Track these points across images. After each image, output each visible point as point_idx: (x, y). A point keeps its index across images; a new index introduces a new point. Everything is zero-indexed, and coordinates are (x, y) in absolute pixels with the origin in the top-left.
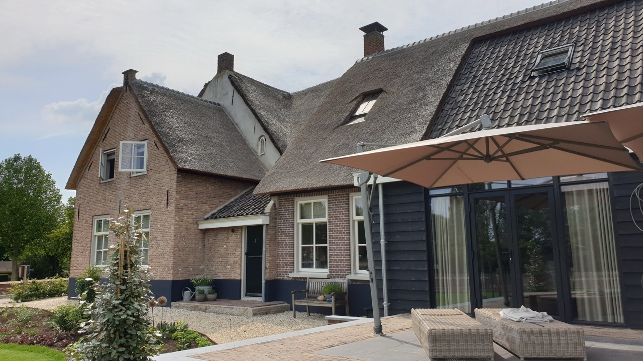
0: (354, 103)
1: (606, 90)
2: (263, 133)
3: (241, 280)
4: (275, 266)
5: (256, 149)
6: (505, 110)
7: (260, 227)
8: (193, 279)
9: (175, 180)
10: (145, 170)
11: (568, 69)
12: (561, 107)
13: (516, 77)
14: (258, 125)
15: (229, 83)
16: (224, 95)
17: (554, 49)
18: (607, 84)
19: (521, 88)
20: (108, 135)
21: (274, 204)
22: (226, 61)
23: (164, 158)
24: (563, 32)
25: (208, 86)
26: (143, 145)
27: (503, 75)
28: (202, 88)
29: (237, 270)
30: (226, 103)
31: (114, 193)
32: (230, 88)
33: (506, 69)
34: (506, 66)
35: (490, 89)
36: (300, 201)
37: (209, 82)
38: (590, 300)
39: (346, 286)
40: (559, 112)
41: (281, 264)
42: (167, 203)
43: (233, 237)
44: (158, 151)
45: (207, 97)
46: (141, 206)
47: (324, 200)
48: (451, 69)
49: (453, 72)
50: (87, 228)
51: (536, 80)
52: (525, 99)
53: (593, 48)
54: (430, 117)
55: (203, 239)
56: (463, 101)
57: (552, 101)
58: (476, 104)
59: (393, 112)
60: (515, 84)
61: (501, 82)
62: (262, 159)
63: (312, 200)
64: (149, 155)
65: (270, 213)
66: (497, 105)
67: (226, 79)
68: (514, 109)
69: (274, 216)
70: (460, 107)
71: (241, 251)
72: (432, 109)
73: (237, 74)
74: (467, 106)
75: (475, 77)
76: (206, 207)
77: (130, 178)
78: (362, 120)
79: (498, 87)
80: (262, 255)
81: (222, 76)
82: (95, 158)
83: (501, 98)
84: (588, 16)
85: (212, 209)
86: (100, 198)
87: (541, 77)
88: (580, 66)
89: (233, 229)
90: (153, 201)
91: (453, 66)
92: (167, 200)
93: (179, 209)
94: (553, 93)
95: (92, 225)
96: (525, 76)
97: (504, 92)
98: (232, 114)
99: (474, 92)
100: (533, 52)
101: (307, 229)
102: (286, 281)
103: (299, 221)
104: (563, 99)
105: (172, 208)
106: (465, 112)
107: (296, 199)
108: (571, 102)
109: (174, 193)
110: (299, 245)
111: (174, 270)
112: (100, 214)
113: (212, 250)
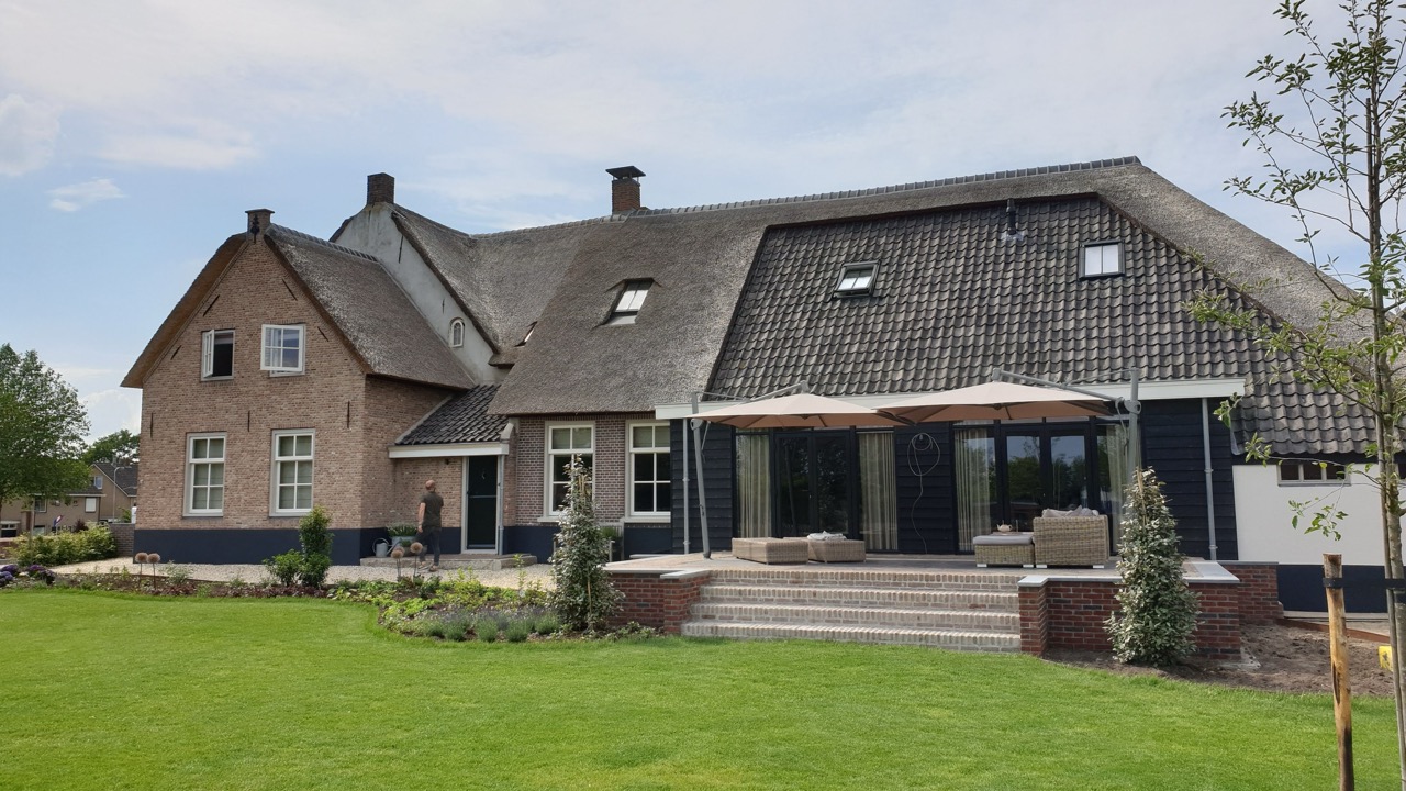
0: (615, 293)
1: (903, 330)
2: (459, 313)
3: (460, 528)
4: (515, 508)
5: (446, 338)
6: (805, 337)
7: (493, 459)
8: (390, 526)
9: (363, 389)
10: (300, 368)
11: (872, 297)
12: (861, 342)
13: (818, 295)
14: (450, 302)
15: (393, 226)
16: (383, 243)
17: (858, 264)
18: (906, 322)
19: (822, 312)
20: (214, 307)
21: (514, 429)
22: (381, 187)
23: (339, 356)
24: (870, 240)
25: (350, 226)
26: (297, 331)
27: (803, 288)
28: (340, 226)
29: (456, 515)
30: (387, 257)
31: (235, 399)
32: (395, 236)
33: (807, 281)
34: (807, 277)
35: (788, 306)
36: (551, 427)
37: (352, 218)
38: (874, 536)
39: (621, 530)
40: (859, 349)
41: (523, 506)
42: (348, 421)
43: (446, 470)
44: (327, 343)
45: (349, 242)
46: (295, 422)
47: (591, 425)
48: (742, 269)
49: (746, 273)
50: (174, 451)
51: (839, 302)
52: (826, 326)
53: (897, 272)
54: (723, 335)
55: (394, 471)
56: (759, 315)
57: (853, 334)
58: (774, 323)
59: (673, 318)
60: (816, 304)
61: (800, 298)
62: (458, 354)
63: (572, 426)
64: (309, 347)
65: (510, 440)
66: (797, 329)
67: (385, 217)
68: (815, 337)
69: (515, 442)
70: (755, 324)
71: (461, 490)
72: (723, 323)
73: (399, 209)
74: (764, 324)
75: (771, 284)
76: (397, 426)
77: (270, 378)
78: (631, 320)
79: (798, 305)
80: (495, 494)
81: (378, 212)
82: (185, 340)
83: (801, 320)
84: (896, 224)
85: (404, 429)
86: (202, 405)
87: (844, 301)
88: (882, 293)
89: (448, 460)
90: (320, 416)
91: (744, 265)
92: (348, 416)
93: (368, 430)
94: (855, 324)
95: (185, 446)
96: (827, 295)
97: (804, 313)
98: (399, 276)
99: (770, 306)
100: (837, 263)
101: (561, 462)
102: (530, 527)
103: (551, 452)
104: (864, 333)
105: (357, 428)
106: (761, 332)
107: (547, 423)
108: (871, 338)
109: (361, 408)
110: (550, 483)
111: (363, 515)
112: (204, 429)
113: (410, 488)
